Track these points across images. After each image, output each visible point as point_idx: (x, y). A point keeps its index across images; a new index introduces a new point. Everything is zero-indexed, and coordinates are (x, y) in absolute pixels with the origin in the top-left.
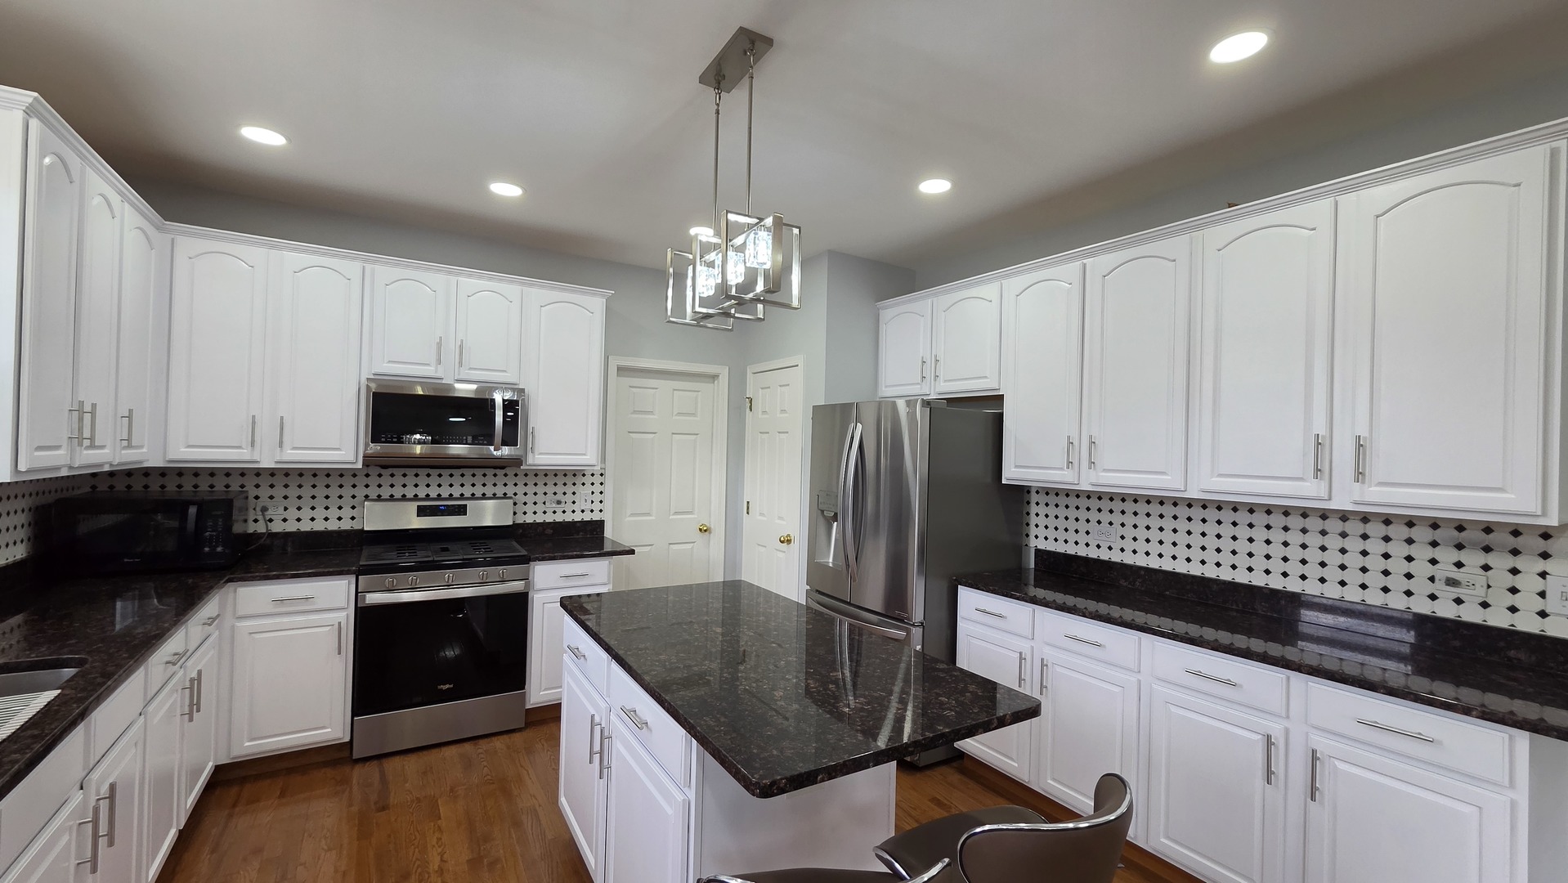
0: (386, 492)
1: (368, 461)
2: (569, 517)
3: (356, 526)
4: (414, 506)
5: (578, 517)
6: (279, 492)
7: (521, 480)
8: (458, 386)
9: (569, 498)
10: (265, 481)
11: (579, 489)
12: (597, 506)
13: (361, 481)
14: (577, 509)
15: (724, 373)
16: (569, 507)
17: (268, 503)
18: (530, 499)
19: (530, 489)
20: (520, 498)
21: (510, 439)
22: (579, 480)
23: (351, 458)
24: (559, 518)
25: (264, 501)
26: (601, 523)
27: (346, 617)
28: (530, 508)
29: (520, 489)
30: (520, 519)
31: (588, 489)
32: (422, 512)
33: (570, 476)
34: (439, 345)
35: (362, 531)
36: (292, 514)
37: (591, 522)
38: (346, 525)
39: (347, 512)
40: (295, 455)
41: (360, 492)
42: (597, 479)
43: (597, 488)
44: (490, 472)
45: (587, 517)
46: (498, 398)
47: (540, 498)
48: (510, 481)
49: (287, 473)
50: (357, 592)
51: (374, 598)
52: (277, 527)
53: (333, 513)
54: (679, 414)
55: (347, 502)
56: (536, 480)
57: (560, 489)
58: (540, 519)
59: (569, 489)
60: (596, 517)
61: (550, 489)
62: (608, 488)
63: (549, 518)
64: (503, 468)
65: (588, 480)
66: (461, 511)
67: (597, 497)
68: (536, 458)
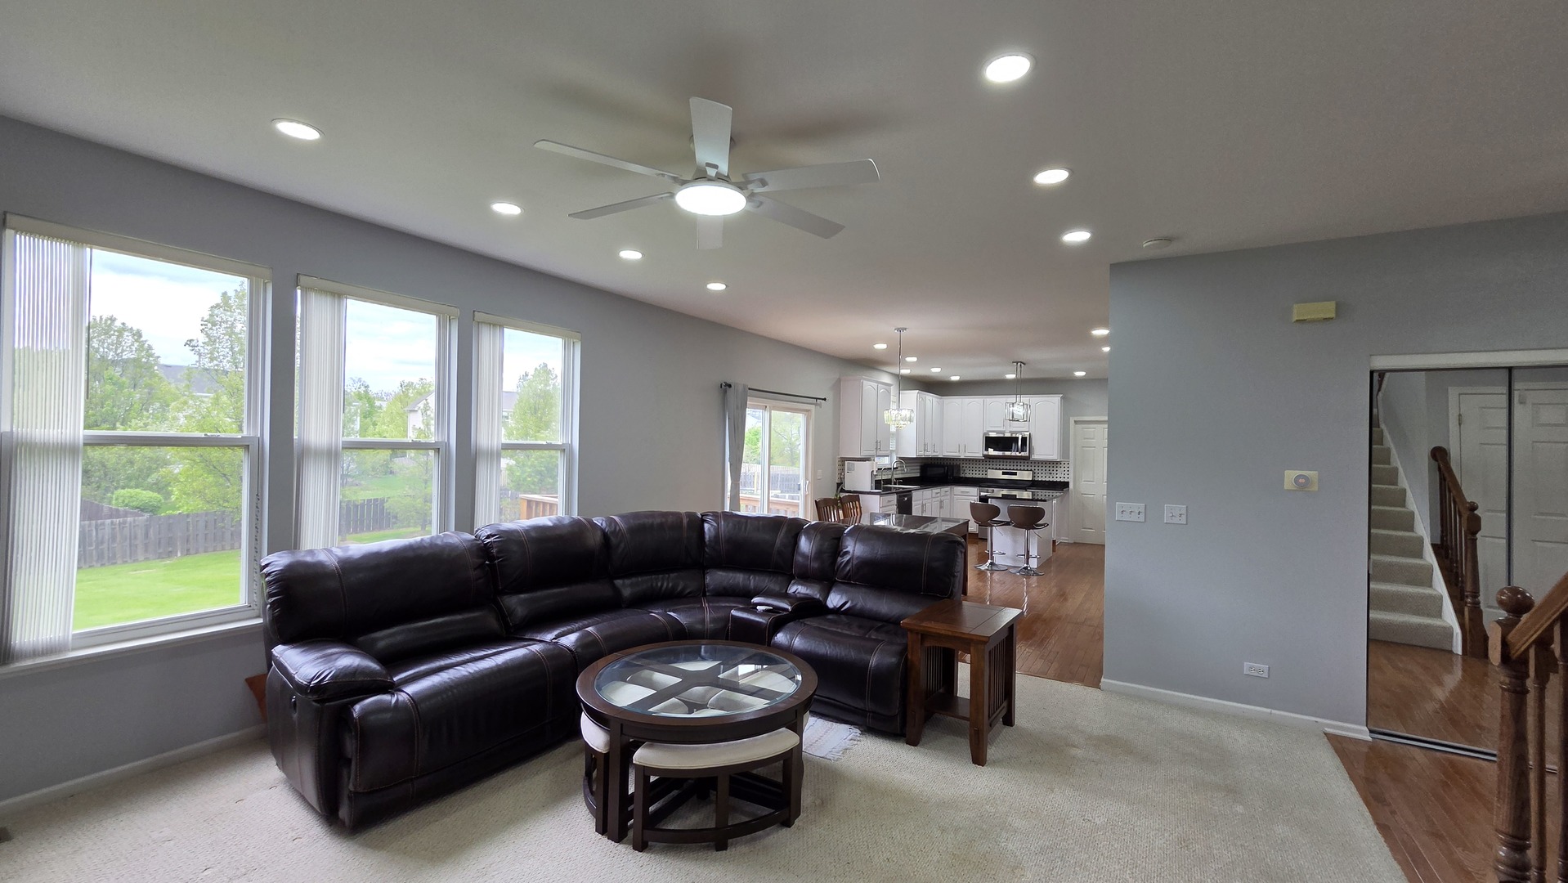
0: (991, 467)
1: (986, 457)
2: (1055, 479)
4: (1001, 472)
5: (1058, 480)
6: (965, 465)
7: (1033, 465)
9: (1055, 472)
10: (962, 462)
11: (1059, 469)
12: (1066, 476)
13: (984, 463)
14: (1058, 476)
16: (1055, 476)
17: (965, 469)
18: (1040, 472)
19: (1040, 468)
20: (1036, 471)
21: (1025, 450)
22: (1059, 465)
23: (982, 456)
24: (1051, 479)
25: (963, 468)
26: (1068, 482)
27: (976, 499)
28: (1040, 475)
29: (1037, 468)
30: (1036, 479)
31: (1063, 469)
32: (1004, 473)
33: (1053, 465)
35: (988, 478)
36: (971, 472)
37: (1064, 482)
39: (985, 472)
40: (969, 454)
41: (984, 466)
42: (1066, 466)
43: (1066, 469)
44: (1022, 461)
45: (1062, 480)
46: (1019, 437)
47: (1044, 472)
48: (1029, 465)
49: (968, 460)
50: (980, 492)
51: (983, 493)
52: (968, 476)
53: (979, 472)
56: (1038, 465)
57: (1051, 469)
58: (1044, 479)
59: (1055, 469)
60: (1066, 480)
61: (1047, 469)
62: (1070, 469)
63: (1047, 479)
64: (1026, 460)
65: (1062, 465)
66: (1015, 474)
67: (1066, 472)
68: (1035, 457)
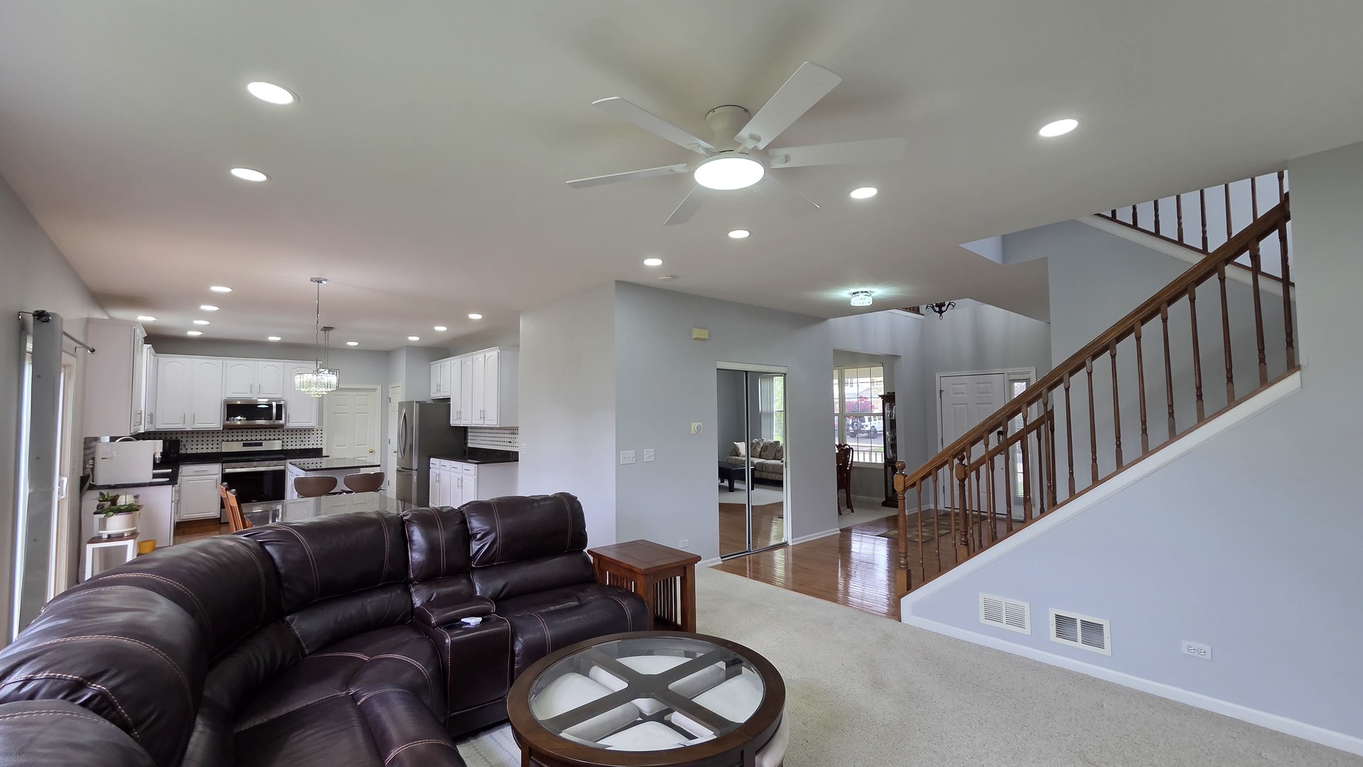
0: (230, 439)
1: (225, 427)
2: (307, 447)
3: (219, 451)
4: (241, 443)
5: (311, 447)
6: (190, 439)
7: (285, 433)
8: (259, 400)
9: (307, 439)
10: (185, 436)
11: (311, 436)
12: (319, 442)
13: (220, 435)
14: (310, 444)
15: (379, 388)
16: (307, 443)
17: (186, 443)
18: (290, 440)
19: (290, 436)
20: (285, 440)
21: (279, 417)
22: (311, 432)
23: (218, 426)
24: (302, 447)
25: (184, 442)
26: (322, 449)
27: (219, 477)
28: (289, 444)
29: (285, 437)
30: (285, 448)
31: (315, 436)
32: (245, 445)
33: (307, 431)
34: (251, 386)
35: (222, 452)
36: (195, 447)
37: (317, 449)
38: (215, 450)
39: (215, 446)
40: (199, 425)
41: (220, 439)
42: (319, 432)
43: (319, 435)
44: (272, 430)
45: (315, 447)
46: (274, 404)
47: (294, 440)
48: (281, 433)
49: (198, 432)
50: (222, 469)
51: (228, 471)
52: (189, 451)
53: (210, 446)
54: (359, 405)
55: (215, 442)
56: (288, 433)
57: (303, 436)
58: (294, 448)
59: (307, 436)
60: (319, 447)
61: (298, 436)
62: (324, 435)
63: (298, 447)
64: (276, 428)
65: (315, 432)
66: (260, 444)
67: (319, 439)
68: (291, 425)
